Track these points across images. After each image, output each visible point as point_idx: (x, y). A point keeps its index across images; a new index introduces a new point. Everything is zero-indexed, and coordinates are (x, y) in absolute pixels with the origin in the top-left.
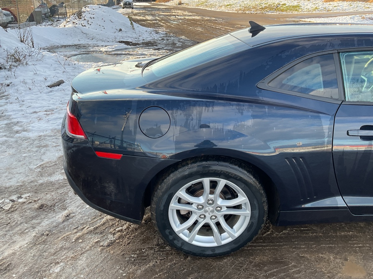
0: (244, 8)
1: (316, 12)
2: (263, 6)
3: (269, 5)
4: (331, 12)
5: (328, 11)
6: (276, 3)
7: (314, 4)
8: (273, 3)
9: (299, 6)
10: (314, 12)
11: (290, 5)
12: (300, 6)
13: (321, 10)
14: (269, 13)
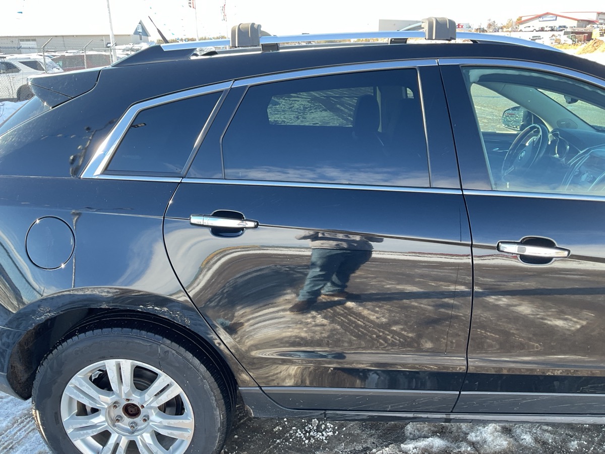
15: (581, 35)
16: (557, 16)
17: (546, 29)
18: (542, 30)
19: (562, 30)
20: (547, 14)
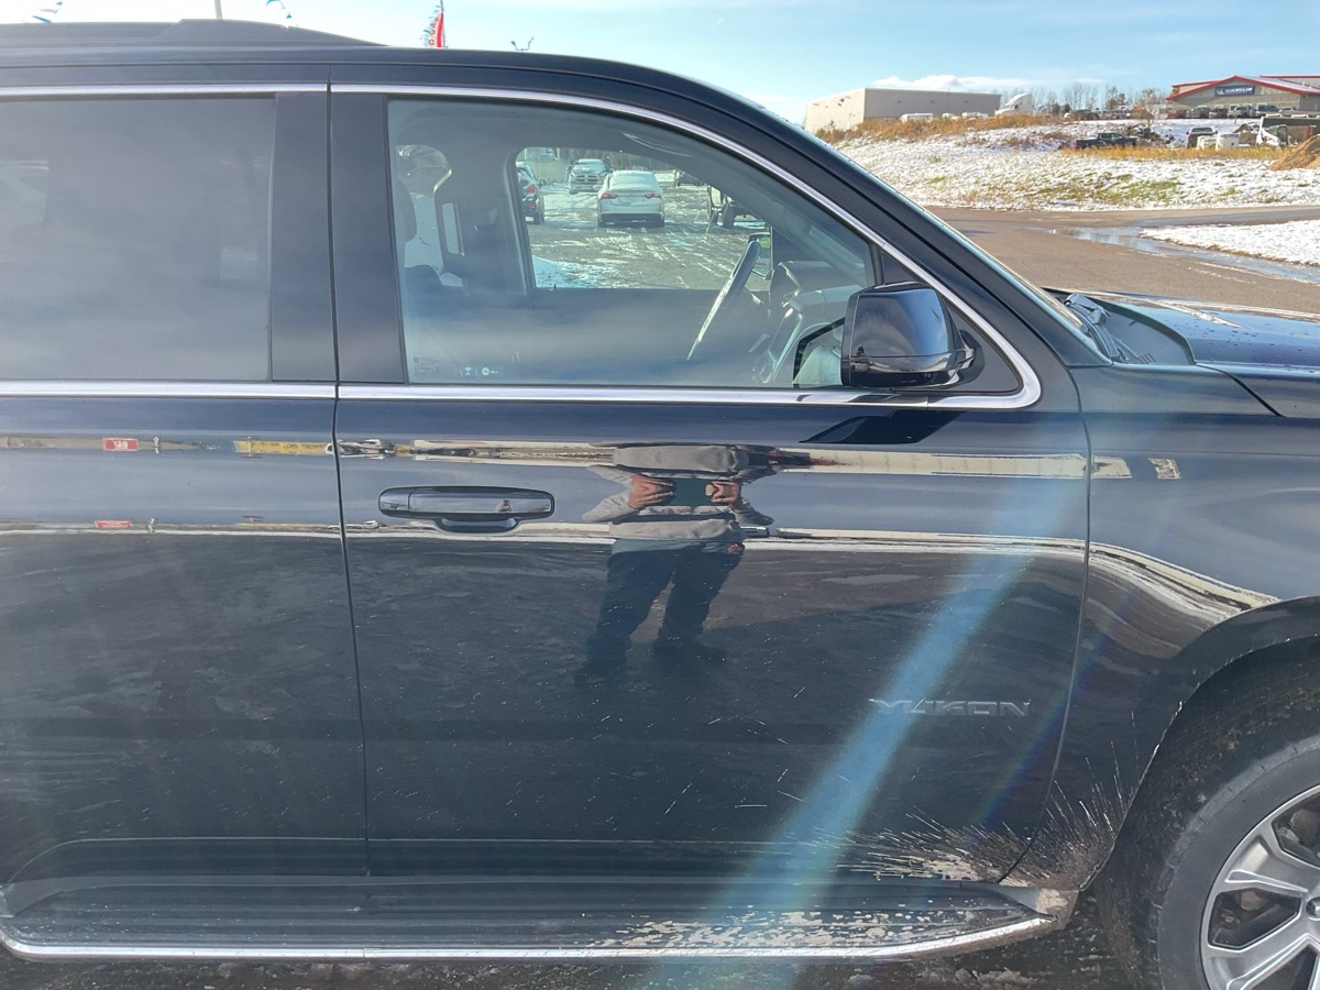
0: (990, 189)
1: (1227, 203)
2: (1054, 181)
3: (1074, 180)
4: (1280, 204)
5: (1268, 201)
6: (1100, 174)
7: (1231, 176)
8: (1089, 172)
9: (1174, 184)
10: (1220, 205)
11: (1145, 179)
12: (1179, 183)
13: (1248, 199)
14: (1054, 209)
15: (1300, 127)
16: (1255, 84)
17: (1230, 113)
18: (1222, 114)
19: (1259, 117)
20: (1235, 79)
